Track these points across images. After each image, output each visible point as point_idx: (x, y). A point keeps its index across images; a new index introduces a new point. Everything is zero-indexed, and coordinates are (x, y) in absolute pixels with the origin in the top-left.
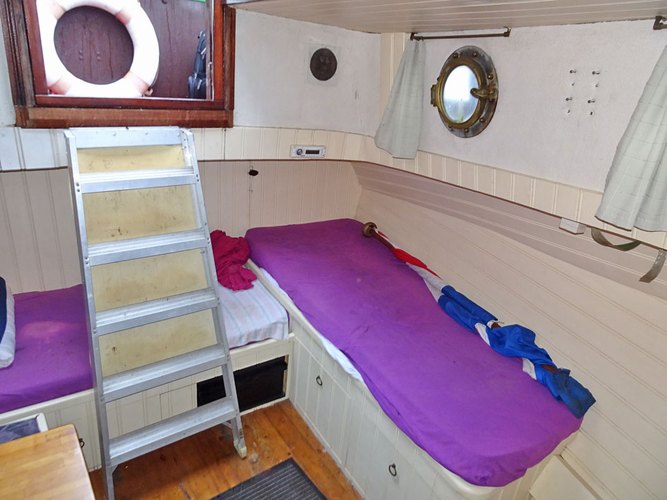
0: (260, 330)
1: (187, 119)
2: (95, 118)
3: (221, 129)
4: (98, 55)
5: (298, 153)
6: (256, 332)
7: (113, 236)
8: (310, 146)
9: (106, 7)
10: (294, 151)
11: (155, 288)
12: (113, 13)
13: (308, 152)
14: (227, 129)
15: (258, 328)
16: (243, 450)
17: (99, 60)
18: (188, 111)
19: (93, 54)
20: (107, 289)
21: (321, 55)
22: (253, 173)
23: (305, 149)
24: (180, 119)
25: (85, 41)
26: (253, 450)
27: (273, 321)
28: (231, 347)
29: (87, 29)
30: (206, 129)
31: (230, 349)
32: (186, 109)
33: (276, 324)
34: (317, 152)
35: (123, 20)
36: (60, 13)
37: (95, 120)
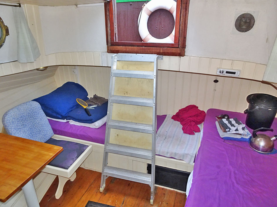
0: (178, 154)
1: (161, 51)
2: (127, 50)
3: (178, 57)
4: (163, 28)
5: (220, 72)
6: (176, 154)
7: (124, 94)
8: (229, 69)
9: (165, 8)
10: (218, 71)
11: (136, 118)
12: (168, 10)
13: (227, 72)
14: (181, 57)
15: (177, 152)
16: (152, 201)
17: (162, 29)
18: (162, 48)
19: (161, 27)
20: (119, 113)
21: (243, 17)
22: (216, 81)
23: (225, 71)
24: (158, 51)
25: (159, 23)
26: (157, 205)
27: (186, 152)
28: (156, 154)
29: (160, 18)
30: (171, 56)
31: (156, 155)
32: (161, 47)
33: (187, 154)
34: (234, 73)
35: (171, 12)
36: (150, 13)
37: (128, 51)
